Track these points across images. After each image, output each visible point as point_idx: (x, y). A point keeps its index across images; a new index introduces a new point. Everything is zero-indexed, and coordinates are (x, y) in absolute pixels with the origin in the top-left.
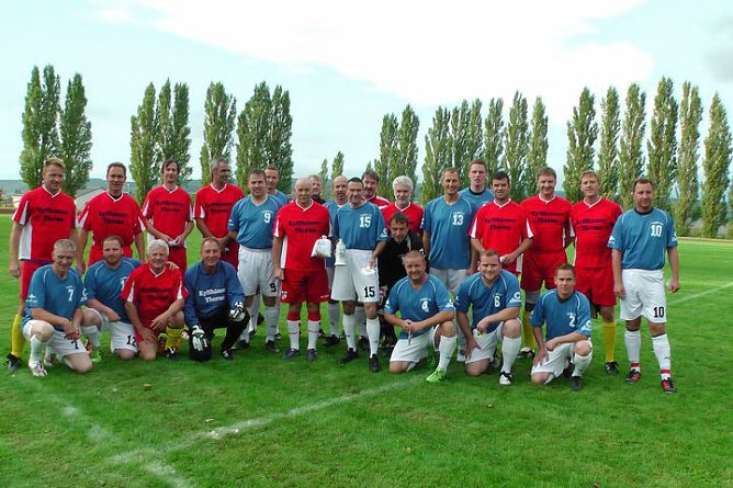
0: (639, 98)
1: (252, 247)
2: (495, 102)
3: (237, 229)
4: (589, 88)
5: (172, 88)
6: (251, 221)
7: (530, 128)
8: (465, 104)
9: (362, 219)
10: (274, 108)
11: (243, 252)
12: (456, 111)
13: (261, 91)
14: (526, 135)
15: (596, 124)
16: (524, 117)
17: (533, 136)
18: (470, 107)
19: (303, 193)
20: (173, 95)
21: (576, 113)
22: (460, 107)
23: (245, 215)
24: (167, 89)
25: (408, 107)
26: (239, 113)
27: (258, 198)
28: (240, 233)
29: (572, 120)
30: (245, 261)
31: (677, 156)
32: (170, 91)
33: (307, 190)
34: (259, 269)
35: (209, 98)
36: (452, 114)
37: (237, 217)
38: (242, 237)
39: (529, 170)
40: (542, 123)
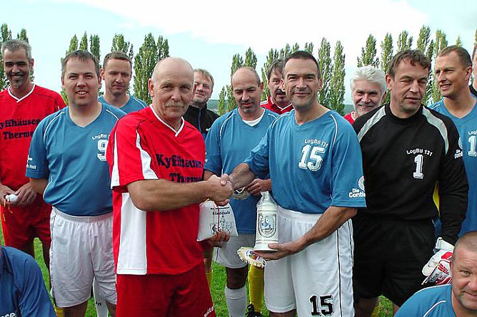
0: (407, 41)
1: (76, 211)
2: (308, 45)
3: (44, 175)
4: (372, 35)
5: (88, 38)
6: (71, 159)
7: (333, 62)
8: (288, 47)
9: (306, 149)
10: (158, 51)
11: (58, 221)
12: (282, 52)
13: (149, 39)
14: (330, 67)
15: (378, 59)
16: (328, 55)
17: (334, 67)
18: (291, 48)
19: (176, 94)
20: (89, 43)
21: (364, 51)
22: (284, 48)
23: (58, 148)
24: (85, 39)
25: (250, 50)
26: (135, 55)
27: (84, 109)
28: (51, 185)
29: (360, 56)
30: (62, 241)
31: (432, 79)
32: (86, 40)
33: (184, 87)
34: (91, 255)
35: (114, 45)
36: (279, 53)
37: (43, 152)
38: (55, 190)
39: (332, 90)
40: (341, 59)
